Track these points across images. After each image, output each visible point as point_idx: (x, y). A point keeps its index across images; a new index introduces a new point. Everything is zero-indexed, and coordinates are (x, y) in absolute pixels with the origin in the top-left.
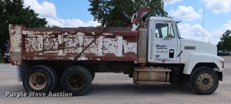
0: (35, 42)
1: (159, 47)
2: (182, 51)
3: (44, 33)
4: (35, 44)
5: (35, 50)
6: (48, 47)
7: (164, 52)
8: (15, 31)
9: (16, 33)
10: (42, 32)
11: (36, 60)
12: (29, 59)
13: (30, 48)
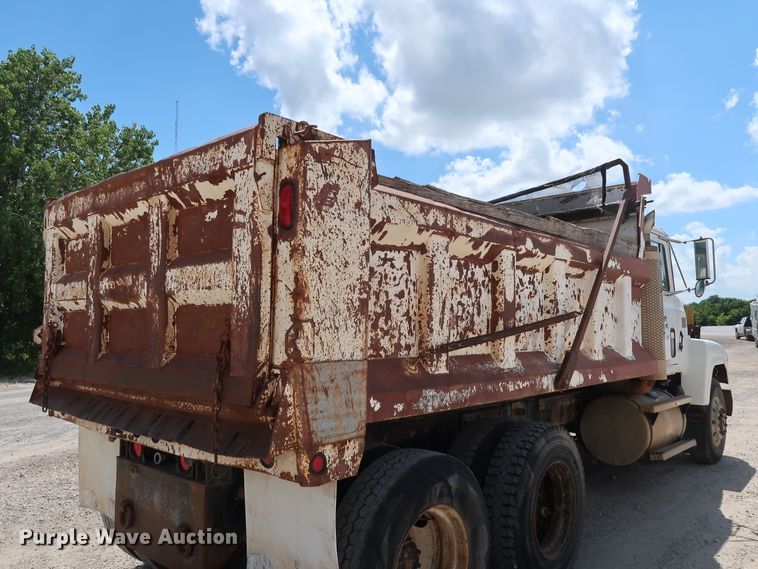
0: (402, 286)
3: (459, 227)
4: (401, 295)
5: (403, 343)
6: (457, 317)
8: (334, 179)
9: (340, 197)
10: (451, 221)
11: (430, 410)
12: (400, 407)
13: (382, 321)
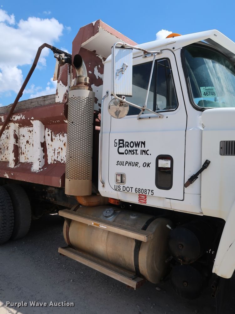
1: (125, 149)
2: (207, 164)
7: (141, 164)
